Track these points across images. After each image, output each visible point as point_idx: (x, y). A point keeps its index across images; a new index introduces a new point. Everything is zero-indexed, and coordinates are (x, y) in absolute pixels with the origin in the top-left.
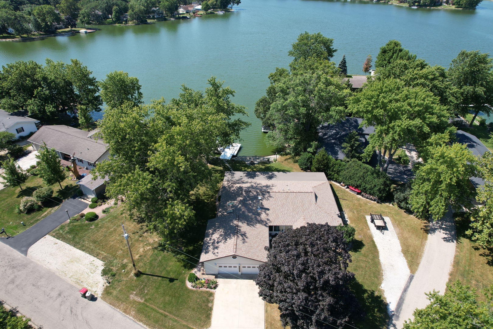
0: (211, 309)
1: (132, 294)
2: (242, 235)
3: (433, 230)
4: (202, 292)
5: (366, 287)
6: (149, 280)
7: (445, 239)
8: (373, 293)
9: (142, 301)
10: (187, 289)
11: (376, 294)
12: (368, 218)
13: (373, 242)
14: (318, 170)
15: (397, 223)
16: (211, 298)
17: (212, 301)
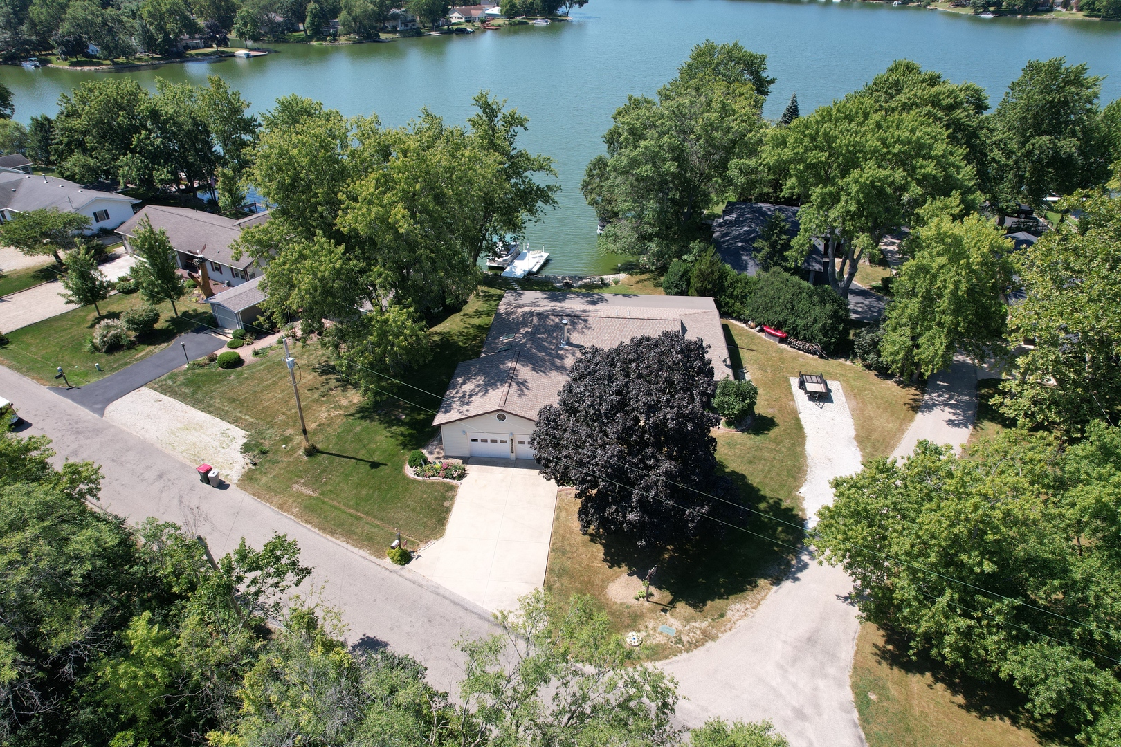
0: (448, 510)
1: (297, 482)
2: (518, 384)
3: (930, 407)
4: (433, 483)
5: (765, 492)
6: (331, 463)
7: (950, 423)
8: (779, 502)
9: (316, 495)
10: (405, 478)
11: (786, 504)
12: (795, 382)
13: (798, 420)
14: (702, 293)
15: (853, 393)
16: (451, 493)
17: (452, 498)
